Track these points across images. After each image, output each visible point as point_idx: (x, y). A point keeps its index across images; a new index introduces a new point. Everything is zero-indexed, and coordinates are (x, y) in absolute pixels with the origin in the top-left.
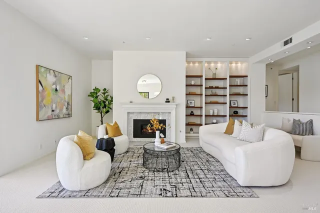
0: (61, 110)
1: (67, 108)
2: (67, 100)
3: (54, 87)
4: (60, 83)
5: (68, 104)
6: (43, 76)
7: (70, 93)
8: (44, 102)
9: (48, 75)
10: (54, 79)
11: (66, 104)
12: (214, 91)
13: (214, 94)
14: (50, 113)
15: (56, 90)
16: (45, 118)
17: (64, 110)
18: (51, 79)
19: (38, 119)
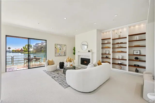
0: (62, 54)
1: (64, 54)
2: (64, 51)
3: (60, 48)
4: (62, 47)
5: (65, 52)
6: (56, 46)
7: (65, 49)
8: (57, 52)
9: (58, 46)
10: (60, 46)
11: (64, 52)
12: (120, 45)
13: (120, 47)
14: (58, 55)
15: (60, 49)
16: (57, 55)
17: (63, 54)
18: (59, 46)
19: (55, 56)
